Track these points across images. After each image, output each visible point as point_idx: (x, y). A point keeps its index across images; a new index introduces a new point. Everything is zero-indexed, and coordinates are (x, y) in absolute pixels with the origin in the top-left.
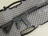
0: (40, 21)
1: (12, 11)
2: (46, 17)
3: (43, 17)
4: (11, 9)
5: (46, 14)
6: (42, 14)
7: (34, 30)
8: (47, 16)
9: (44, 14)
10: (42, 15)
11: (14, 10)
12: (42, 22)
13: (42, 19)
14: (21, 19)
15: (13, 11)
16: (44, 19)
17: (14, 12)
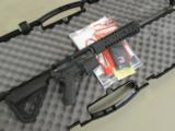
0: (152, 66)
1: (52, 36)
2: (168, 50)
3: (158, 51)
4: (48, 30)
5: (166, 41)
6: (155, 41)
7: (135, 98)
8: (172, 48)
9: (162, 42)
10: (155, 47)
11: (61, 32)
12: (160, 67)
13: (158, 57)
14: (79, 67)
15: (56, 34)
16: (164, 58)
17: (58, 37)
